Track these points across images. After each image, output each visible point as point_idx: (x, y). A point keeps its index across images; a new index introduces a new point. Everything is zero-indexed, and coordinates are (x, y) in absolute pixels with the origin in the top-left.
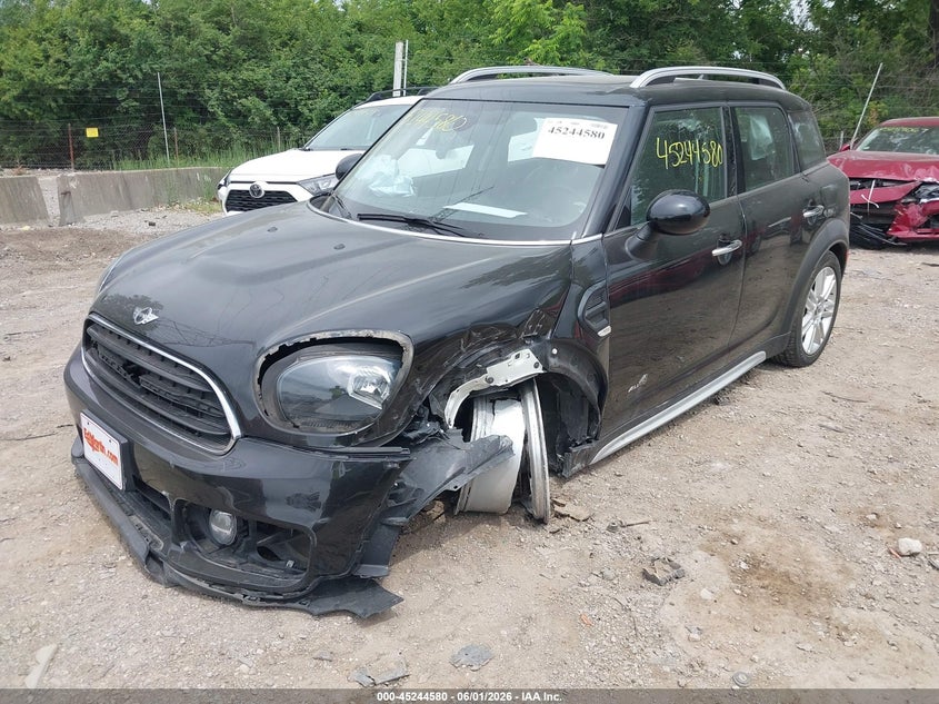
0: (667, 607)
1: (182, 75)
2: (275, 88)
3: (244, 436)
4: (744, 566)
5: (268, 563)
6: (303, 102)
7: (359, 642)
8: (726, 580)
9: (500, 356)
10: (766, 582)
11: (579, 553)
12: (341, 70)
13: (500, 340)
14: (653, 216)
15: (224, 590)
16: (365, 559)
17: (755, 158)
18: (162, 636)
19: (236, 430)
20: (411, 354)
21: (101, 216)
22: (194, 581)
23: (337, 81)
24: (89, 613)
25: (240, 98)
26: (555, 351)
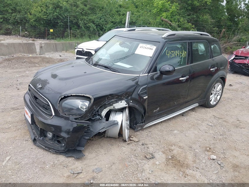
0: (147, 165)
1: (75, 17)
2: (97, 21)
3: (55, 115)
4: (170, 157)
5: (59, 144)
6: (104, 25)
7: (74, 164)
8: (164, 160)
9: (117, 102)
10: (173, 162)
11: (132, 149)
12: (114, 17)
13: (117, 98)
14: (161, 70)
15: (48, 149)
16: (78, 146)
17: (200, 54)
18: (33, 157)
19: (54, 114)
20: (93, 100)
21: (49, 53)
22: (42, 146)
23: (113, 20)
24: (19, 150)
25: (88, 23)
26: (131, 101)
